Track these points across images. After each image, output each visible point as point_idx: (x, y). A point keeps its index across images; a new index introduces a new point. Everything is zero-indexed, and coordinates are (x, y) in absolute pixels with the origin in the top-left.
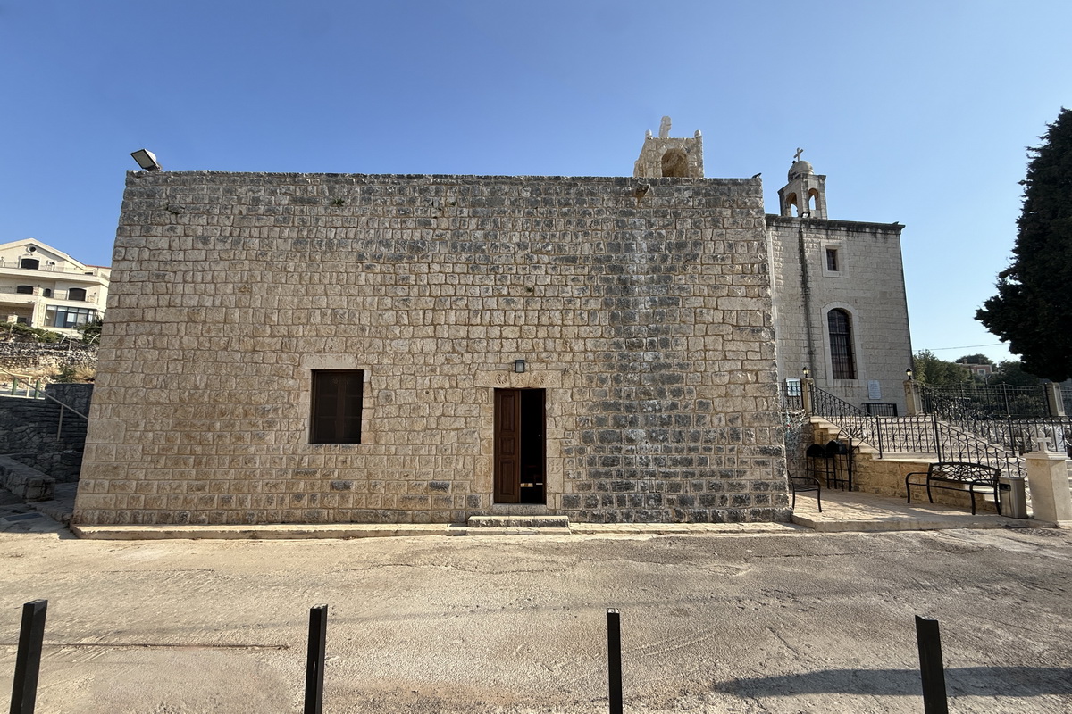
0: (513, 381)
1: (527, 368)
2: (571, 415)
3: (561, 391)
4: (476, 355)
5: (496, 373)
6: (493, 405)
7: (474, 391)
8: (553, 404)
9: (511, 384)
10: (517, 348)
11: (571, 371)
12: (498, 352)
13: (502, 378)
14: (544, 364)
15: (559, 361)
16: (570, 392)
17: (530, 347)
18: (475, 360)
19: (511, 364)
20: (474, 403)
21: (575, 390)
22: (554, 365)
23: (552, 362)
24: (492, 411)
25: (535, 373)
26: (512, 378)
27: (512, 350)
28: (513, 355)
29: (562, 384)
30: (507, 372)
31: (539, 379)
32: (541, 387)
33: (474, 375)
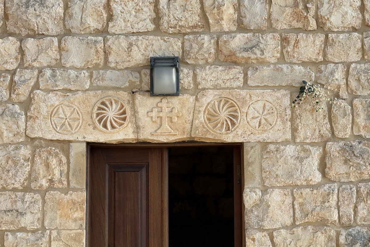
0: (144, 119)
1: (187, 80)
3: (290, 150)
4: (31, 44)
5: (94, 98)
6: (82, 196)
8: (265, 191)
9: (137, 128)
10: (157, 20)
12: (98, 32)
14: (237, 70)
15: (282, 59)
17: (195, 19)
19: (137, 69)
21: (333, 147)
22: (266, 71)
23: (263, 63)
25: (210, 97)
26: (142, 112)
27: (141, 27)
28: (142, 42)
29: (294, 130)
31: (224, 115)
33: (27, 105)
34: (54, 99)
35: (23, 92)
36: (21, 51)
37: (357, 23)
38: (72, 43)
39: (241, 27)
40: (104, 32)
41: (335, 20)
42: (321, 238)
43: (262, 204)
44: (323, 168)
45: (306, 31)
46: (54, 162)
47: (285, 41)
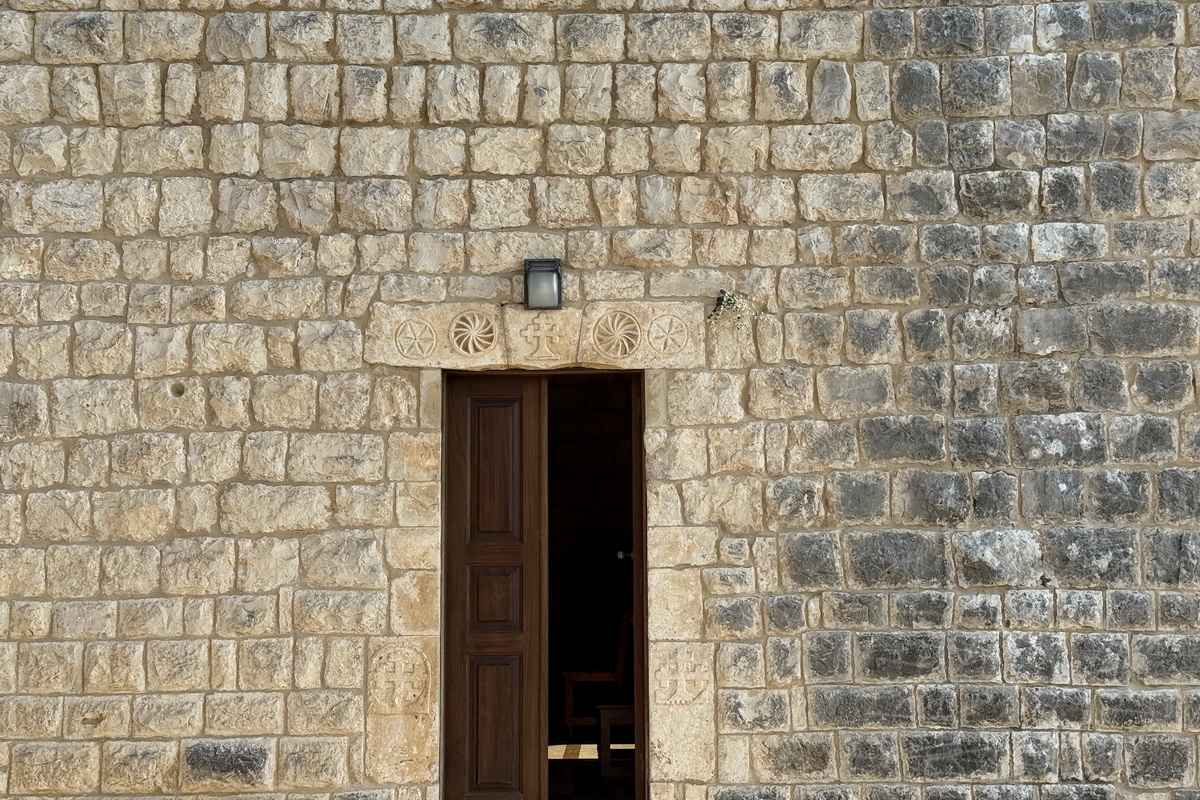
0: (516, 341)
1: (571, 290)
2: (744, 473)
3: (704, 379)
4: (369, 243)
5: (451, 313)
6: (436, 439)
7: (362, 381)
8: (671, 431)
9: (508, 351)
10: (533, 211)
11: (742, 303)
12: (456, 227)
13: (474, 332)
14: (636, 276)
15: (694, 262)
16: (737, 384)
17: (582, 210)
18: (367, 260)
19: (508, 275)
20: (364, 430)
21: (760, 376)
22: (674, 278)
23: (669, 267)
24: (434, 461)
25: (601, 311)
26: (513, 329)
27: (512, 220)
28: (515, 240)
29: (709, 353)
30: (491, 309)
31: (619, 333)
32: (626, 364)
33: (364, 322)
34: (400, 314)
35: (359, 304)
36: (358, 252)
37: (790, 216)
38: (422, 242)
39: (642, 221)
40: (464, 227)
41: (762, 213)
42: (743, 491)
43: (668, 448)
44: (746, 401)
45: (724, 225)
46: (399, 394)
47: (697, 238)
